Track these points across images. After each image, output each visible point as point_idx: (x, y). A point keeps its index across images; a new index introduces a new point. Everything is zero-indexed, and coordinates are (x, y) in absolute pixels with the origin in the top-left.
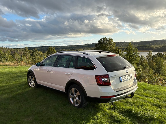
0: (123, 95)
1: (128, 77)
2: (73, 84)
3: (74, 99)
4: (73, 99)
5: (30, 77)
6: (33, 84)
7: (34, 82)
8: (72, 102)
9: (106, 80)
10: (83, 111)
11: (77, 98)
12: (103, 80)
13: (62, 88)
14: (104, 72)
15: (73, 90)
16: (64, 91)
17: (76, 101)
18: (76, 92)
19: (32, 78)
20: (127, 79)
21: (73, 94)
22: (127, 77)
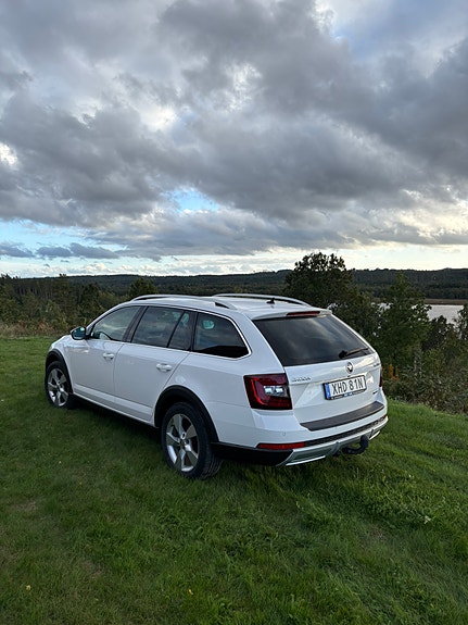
0: (334, 442)
1: (354, 384)
2: (177, 401)
3: (180, 450)
4: (177, 449)
5: (54, 372)
6: (61, 397)
7: (66, 389)
8: (174, 458)
9: (279, 390)
10: (203, 491)
11: (188, 447)
12: (268, 390)
13: (145, 412)
14: (272, 365)
15: (178, 419)
16: (152, 422)
17: (186, 455)
18: (186, 426)
19: (59, 375)
20: (348, 391)
21: (176, 434)
22: (348, 386)
